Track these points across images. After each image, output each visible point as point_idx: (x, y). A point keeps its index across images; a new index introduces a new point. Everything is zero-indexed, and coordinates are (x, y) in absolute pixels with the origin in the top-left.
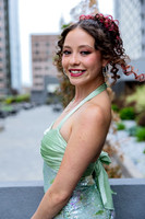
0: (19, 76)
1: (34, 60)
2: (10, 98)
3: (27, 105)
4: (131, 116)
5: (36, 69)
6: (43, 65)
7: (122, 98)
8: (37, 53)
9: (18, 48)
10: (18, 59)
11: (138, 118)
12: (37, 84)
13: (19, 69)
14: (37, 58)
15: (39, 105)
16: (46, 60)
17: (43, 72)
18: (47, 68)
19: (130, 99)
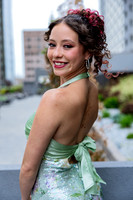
0: (12, 69)
1: (27, 54)
2: (4, 89)
3: (20, 95)
4: (115, 105)
5: (28, 62)
6: (34, 58)
7: (107, 88)
8: (29, 47)
9: (11, 43)
10: (12, 53)
11: (122, 107)
12: (29, 76)
13: (12, 62)
14: (29, 52)
15: (31, 95)
16: (37, 54)
17: (35, 65)
18: (38, 61)
19: (114, 89)
